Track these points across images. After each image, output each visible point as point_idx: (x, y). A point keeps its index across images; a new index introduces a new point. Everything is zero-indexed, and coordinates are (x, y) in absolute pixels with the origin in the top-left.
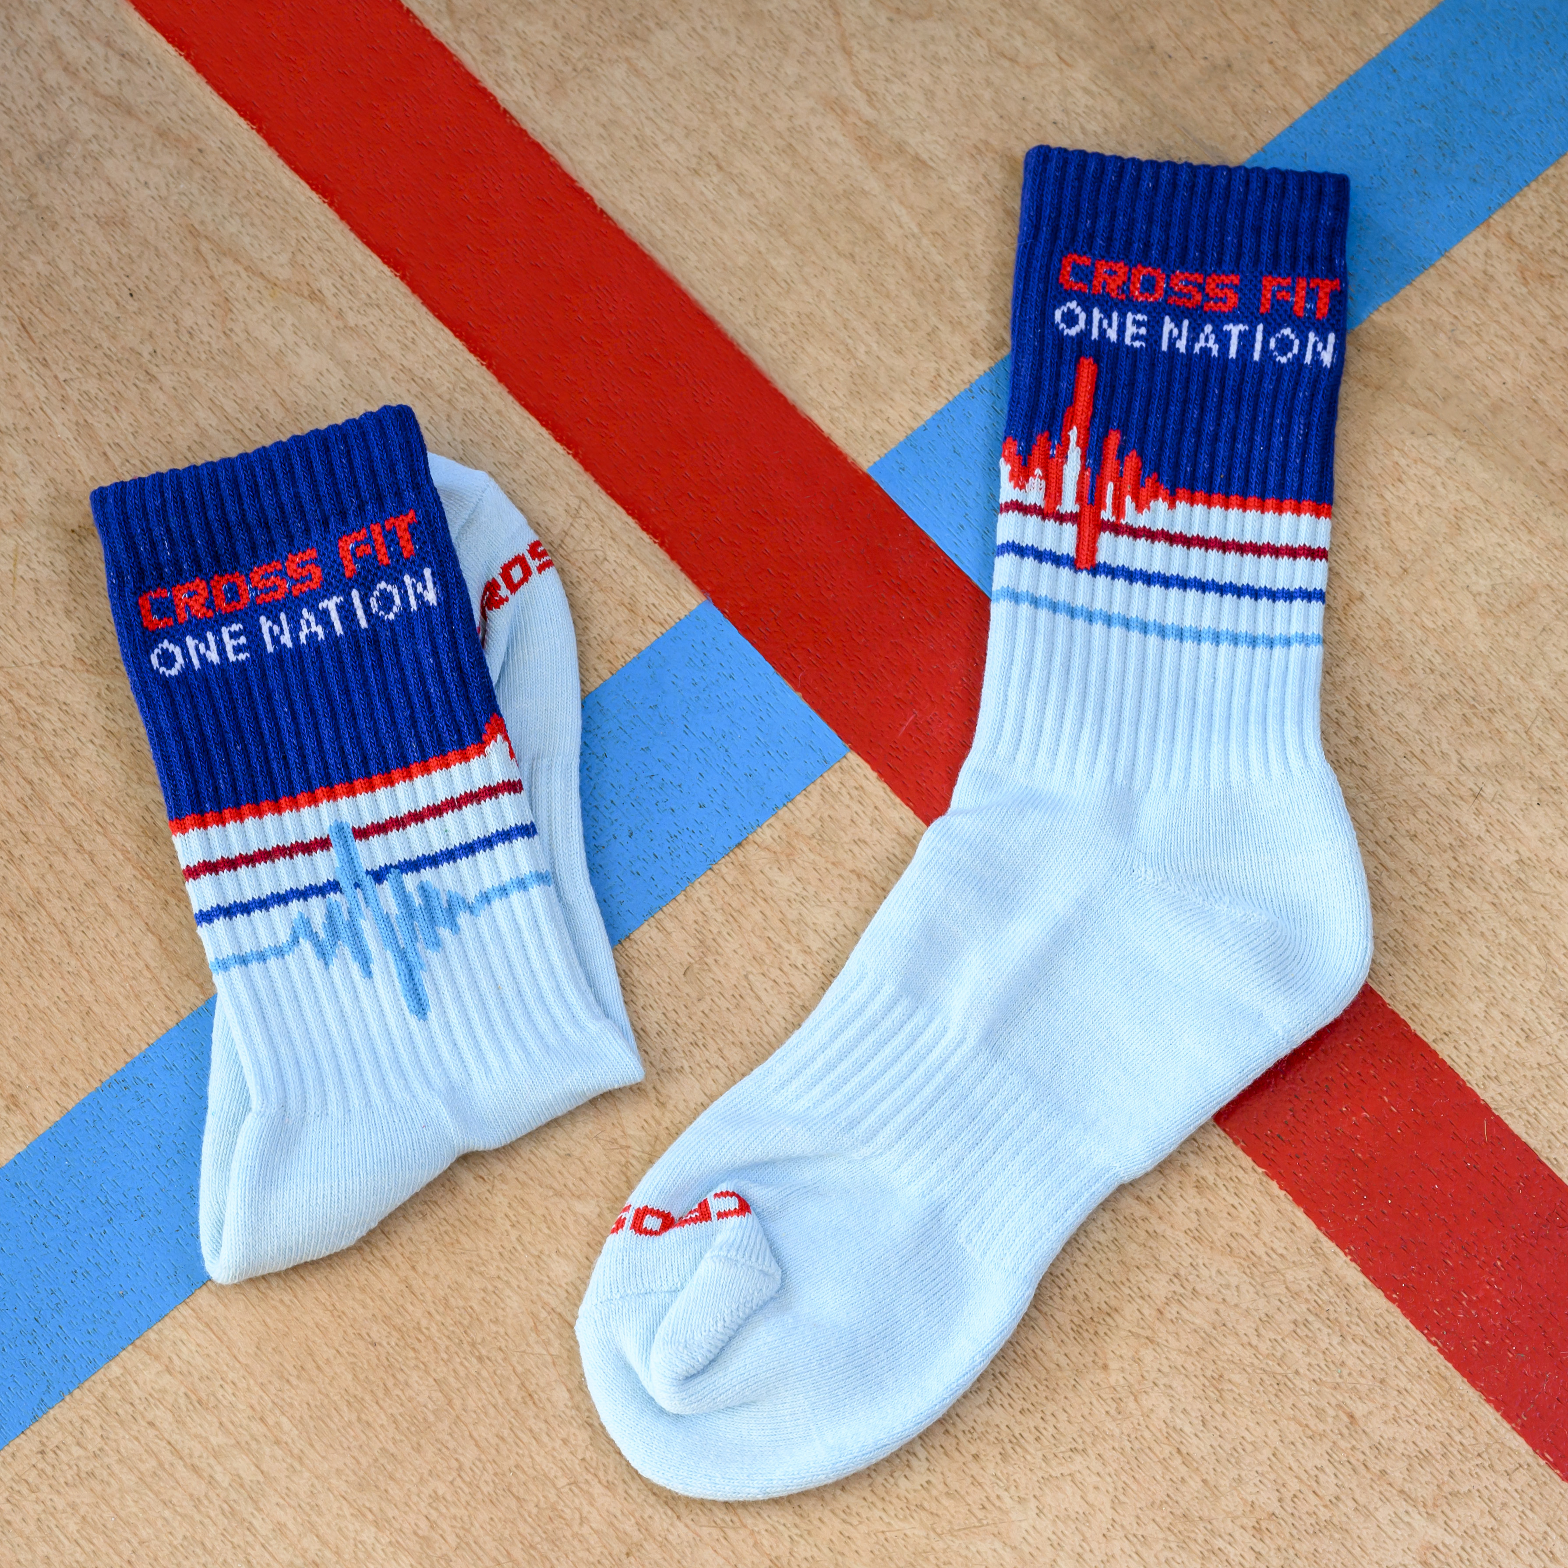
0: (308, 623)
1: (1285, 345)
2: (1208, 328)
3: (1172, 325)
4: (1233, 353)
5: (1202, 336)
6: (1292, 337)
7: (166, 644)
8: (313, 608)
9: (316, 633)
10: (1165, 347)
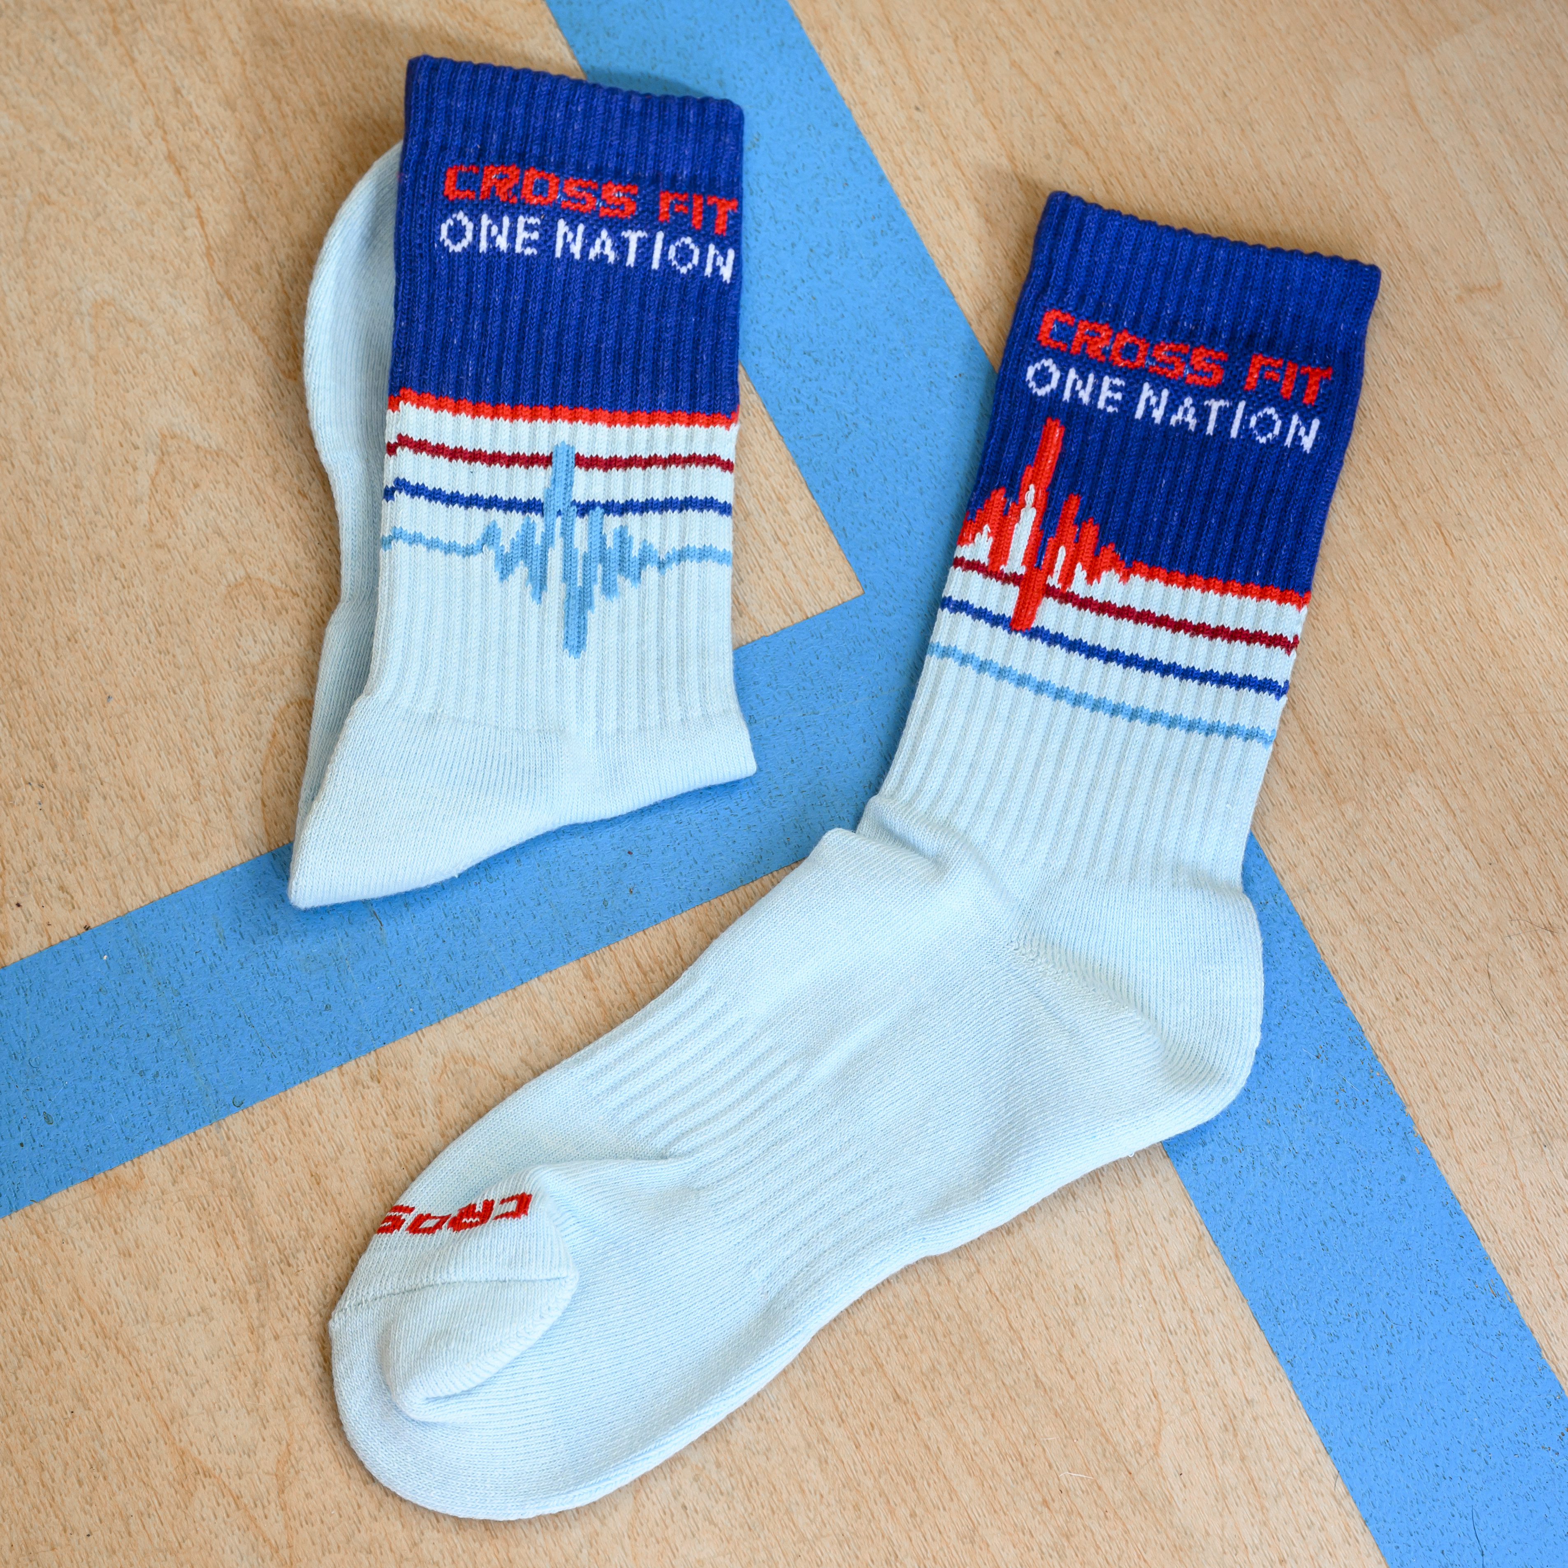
0: (603, 245)
1: (1266, 424)
2: (1188, 401)
3: (1151, 392)
4: (1210, 429)
5: (1181, 409)
6: (1275, 417)
7: (461, 216)
8: (614, 234)
9: (607, 257)
10: (1139, 414)
